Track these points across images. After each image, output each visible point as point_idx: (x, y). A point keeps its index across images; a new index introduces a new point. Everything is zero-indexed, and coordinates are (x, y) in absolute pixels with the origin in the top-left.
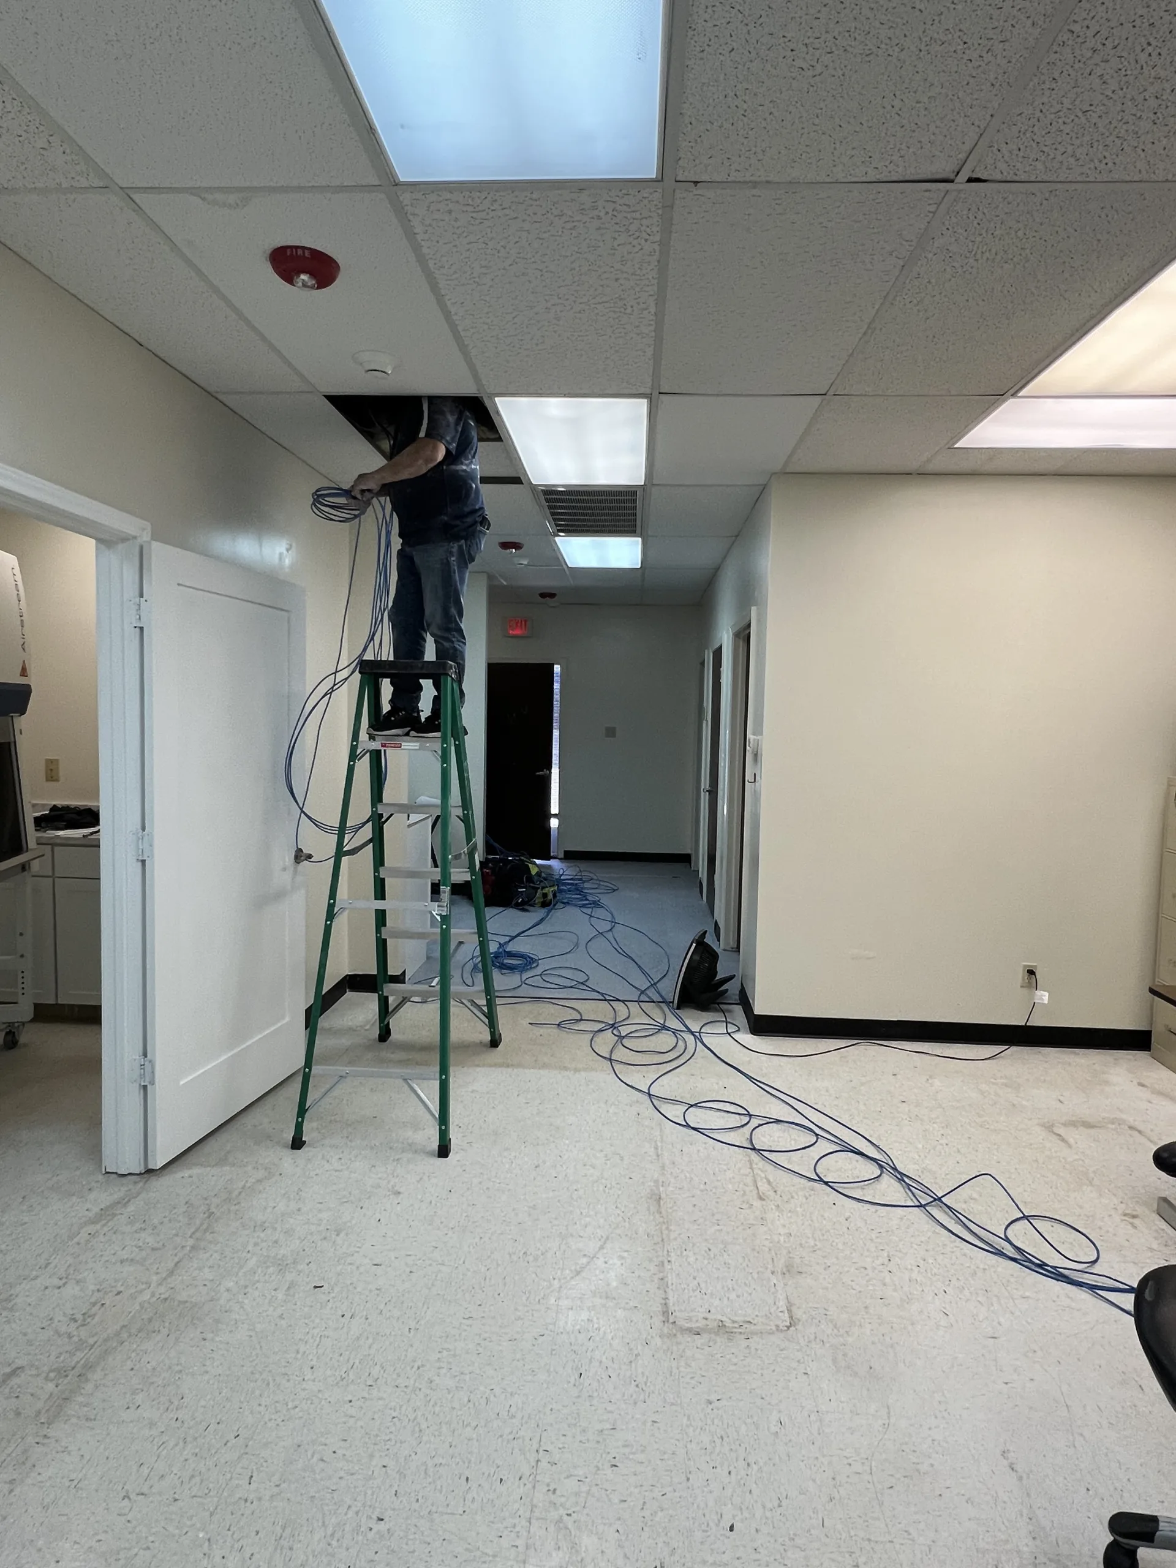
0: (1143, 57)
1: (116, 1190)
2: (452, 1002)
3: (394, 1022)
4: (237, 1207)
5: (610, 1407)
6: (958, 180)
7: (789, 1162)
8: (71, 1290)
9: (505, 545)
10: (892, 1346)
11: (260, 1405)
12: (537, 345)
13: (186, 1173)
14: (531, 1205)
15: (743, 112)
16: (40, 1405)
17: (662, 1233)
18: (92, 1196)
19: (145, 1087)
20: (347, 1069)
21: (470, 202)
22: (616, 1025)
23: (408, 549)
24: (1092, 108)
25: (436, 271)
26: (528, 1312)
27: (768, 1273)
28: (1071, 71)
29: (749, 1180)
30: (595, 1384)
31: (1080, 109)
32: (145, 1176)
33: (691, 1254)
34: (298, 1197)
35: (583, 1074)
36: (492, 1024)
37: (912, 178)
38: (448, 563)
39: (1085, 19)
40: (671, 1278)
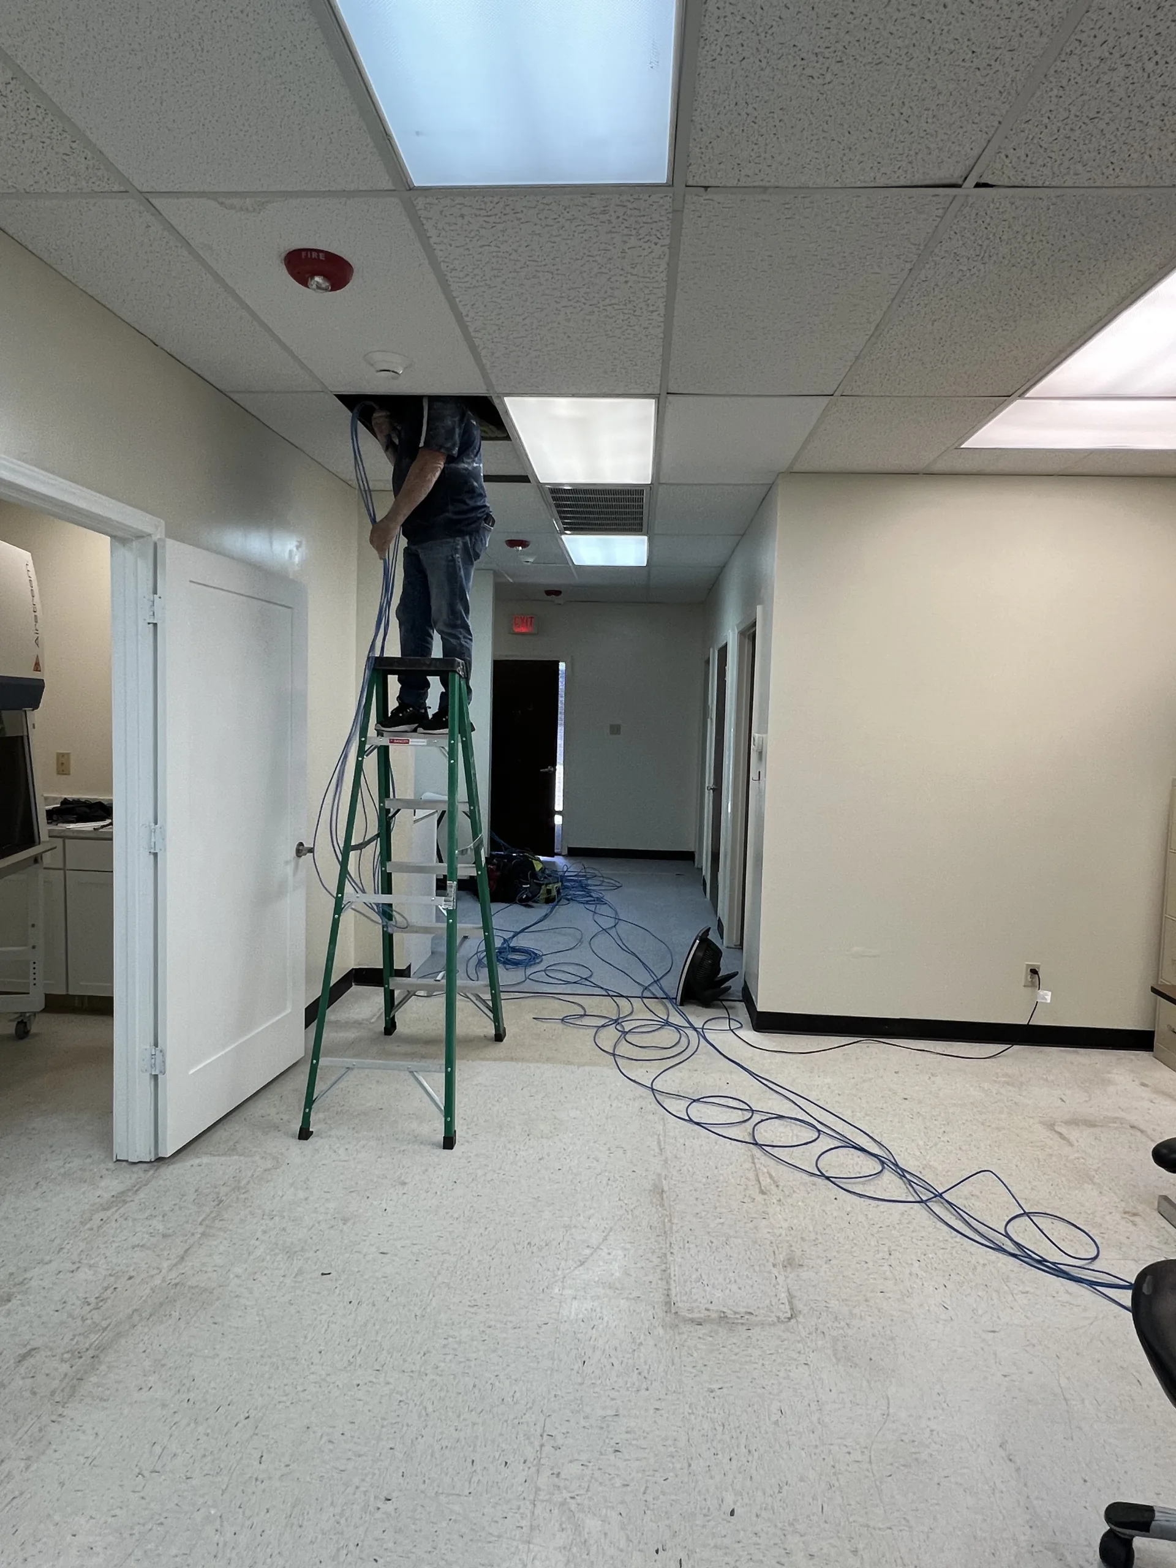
0: (1150, 66)
1: (128, 1176)
2: (458, 997)
3: (399, 1016)
4: (245, 1196)
5: (614, 1394)
6: (966, 185)
7: (791, 1156)
8: (84, 1274)
9: (512, 543)
10: (892, 1339)
11: (269, 1388)
12: (546, 345)
13: (197, 1161)
14: (536, 1196)
15: (753, 119)
16: (55, 1384)
17: (664, 1225)
18: (103, 1184)
19: (156, 1077)
20: (354, 1061)
21: (483, 206)
22: (620, 1021)
23: (414, 548)
24: (1099, 115)
25: (448, 274)
26: (531, 1301)
27: (770, 1266)
28: (1079, 79)
29: (751, 1175)
30: (598, 1372)
31: (1087, 117)
32: (155, 1164)
33: (692, 1246)
34: (305, 1186)
35: (587, 1068)
36: (497, 1019)
37: (919, 184)
38: (453, 560)
39: (1092, 29)
40: (674, 1270)
